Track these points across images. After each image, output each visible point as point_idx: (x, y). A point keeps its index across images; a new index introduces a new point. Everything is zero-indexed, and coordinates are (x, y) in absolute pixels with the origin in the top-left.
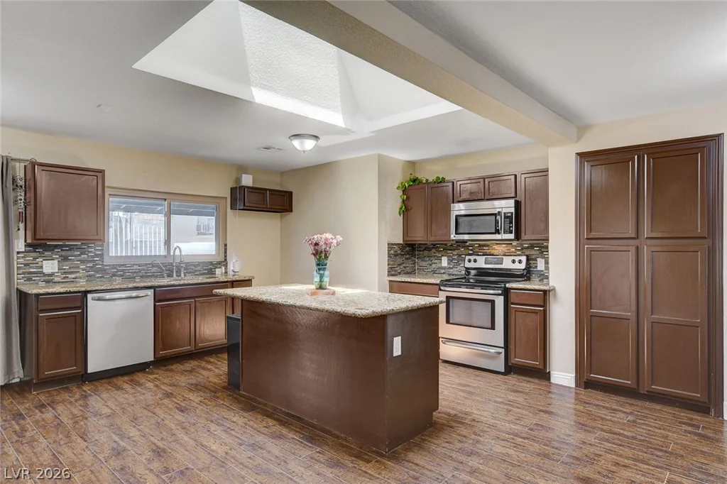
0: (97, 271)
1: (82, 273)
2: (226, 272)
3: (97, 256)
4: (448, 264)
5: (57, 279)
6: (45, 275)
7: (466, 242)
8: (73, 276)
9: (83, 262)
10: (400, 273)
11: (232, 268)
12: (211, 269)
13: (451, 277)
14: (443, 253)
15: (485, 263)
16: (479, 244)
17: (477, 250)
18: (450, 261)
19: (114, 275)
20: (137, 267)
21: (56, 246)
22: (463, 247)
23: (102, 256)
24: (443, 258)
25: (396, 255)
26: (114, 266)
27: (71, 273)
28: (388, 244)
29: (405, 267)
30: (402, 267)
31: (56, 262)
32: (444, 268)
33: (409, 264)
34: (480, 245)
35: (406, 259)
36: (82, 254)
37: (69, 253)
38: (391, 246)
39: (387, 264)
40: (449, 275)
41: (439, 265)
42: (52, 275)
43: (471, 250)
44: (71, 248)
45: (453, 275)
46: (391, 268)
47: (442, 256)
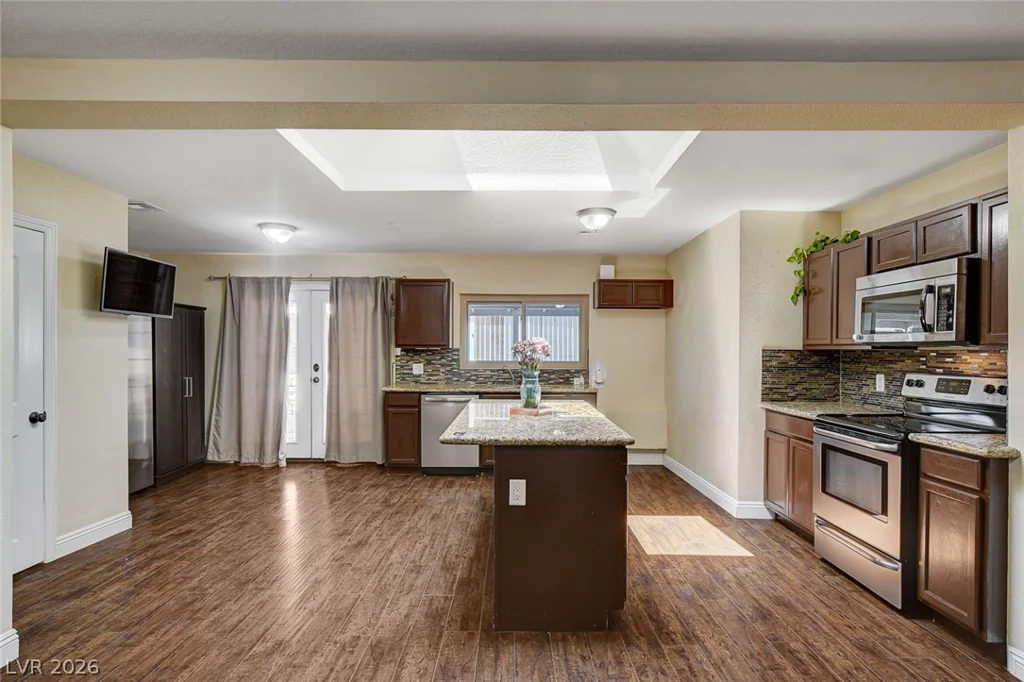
0: (454, 375)
1: (442, 376)
2: (587, 383)
3: (453, 360)
4: (887, 387)
5: (423, 380)
6: (415, 376)
7: (916, 348)
8: (435, 378)
9: (442, 365)
10: (793, 399)
11: (594, 379)
12: (568, 378)
13: (891, 412)
14: (879, 368)
15: (937, 390)
16: (937, 351)
17: (932, 363)
18: (889, 382)
19: (468, 379)
20: (489, 372)
21: (423, 351)
22: (911, 357)
23: (457, 360)
24: (878, 376)
25: (783, 370)
26: (468, 371)
27: (432, 375)
28: (763, 351)
29: (807, 389)
30: (798, 388)
31: (422, 365)
32: (879, 395)
33: (822, 385)
34: (940, 355)
35: (810, 375)
36: (443, 358)
37: (432, 357)
38: (769, 355)
39: (761, 382)
40: (888, 407)
41: (872, 390)
42: (419, 376)
43: (924, 363)
44: (434, 353)
45: (893, 408)
46: (771, 389)
47: (878, 372)
